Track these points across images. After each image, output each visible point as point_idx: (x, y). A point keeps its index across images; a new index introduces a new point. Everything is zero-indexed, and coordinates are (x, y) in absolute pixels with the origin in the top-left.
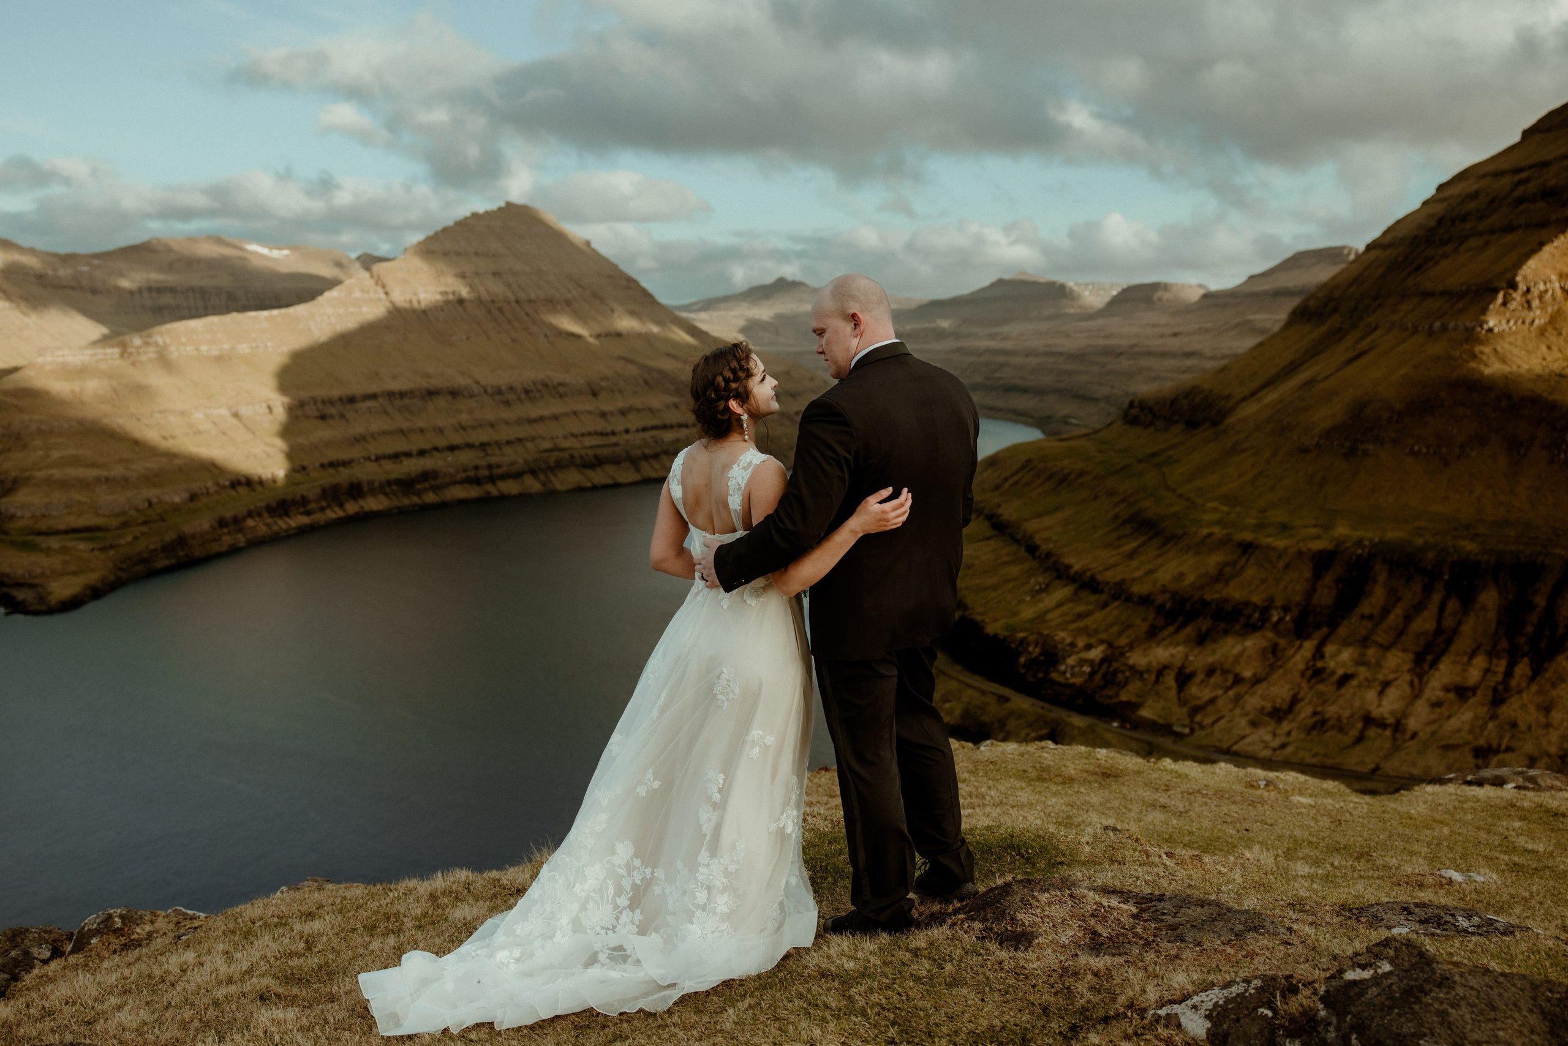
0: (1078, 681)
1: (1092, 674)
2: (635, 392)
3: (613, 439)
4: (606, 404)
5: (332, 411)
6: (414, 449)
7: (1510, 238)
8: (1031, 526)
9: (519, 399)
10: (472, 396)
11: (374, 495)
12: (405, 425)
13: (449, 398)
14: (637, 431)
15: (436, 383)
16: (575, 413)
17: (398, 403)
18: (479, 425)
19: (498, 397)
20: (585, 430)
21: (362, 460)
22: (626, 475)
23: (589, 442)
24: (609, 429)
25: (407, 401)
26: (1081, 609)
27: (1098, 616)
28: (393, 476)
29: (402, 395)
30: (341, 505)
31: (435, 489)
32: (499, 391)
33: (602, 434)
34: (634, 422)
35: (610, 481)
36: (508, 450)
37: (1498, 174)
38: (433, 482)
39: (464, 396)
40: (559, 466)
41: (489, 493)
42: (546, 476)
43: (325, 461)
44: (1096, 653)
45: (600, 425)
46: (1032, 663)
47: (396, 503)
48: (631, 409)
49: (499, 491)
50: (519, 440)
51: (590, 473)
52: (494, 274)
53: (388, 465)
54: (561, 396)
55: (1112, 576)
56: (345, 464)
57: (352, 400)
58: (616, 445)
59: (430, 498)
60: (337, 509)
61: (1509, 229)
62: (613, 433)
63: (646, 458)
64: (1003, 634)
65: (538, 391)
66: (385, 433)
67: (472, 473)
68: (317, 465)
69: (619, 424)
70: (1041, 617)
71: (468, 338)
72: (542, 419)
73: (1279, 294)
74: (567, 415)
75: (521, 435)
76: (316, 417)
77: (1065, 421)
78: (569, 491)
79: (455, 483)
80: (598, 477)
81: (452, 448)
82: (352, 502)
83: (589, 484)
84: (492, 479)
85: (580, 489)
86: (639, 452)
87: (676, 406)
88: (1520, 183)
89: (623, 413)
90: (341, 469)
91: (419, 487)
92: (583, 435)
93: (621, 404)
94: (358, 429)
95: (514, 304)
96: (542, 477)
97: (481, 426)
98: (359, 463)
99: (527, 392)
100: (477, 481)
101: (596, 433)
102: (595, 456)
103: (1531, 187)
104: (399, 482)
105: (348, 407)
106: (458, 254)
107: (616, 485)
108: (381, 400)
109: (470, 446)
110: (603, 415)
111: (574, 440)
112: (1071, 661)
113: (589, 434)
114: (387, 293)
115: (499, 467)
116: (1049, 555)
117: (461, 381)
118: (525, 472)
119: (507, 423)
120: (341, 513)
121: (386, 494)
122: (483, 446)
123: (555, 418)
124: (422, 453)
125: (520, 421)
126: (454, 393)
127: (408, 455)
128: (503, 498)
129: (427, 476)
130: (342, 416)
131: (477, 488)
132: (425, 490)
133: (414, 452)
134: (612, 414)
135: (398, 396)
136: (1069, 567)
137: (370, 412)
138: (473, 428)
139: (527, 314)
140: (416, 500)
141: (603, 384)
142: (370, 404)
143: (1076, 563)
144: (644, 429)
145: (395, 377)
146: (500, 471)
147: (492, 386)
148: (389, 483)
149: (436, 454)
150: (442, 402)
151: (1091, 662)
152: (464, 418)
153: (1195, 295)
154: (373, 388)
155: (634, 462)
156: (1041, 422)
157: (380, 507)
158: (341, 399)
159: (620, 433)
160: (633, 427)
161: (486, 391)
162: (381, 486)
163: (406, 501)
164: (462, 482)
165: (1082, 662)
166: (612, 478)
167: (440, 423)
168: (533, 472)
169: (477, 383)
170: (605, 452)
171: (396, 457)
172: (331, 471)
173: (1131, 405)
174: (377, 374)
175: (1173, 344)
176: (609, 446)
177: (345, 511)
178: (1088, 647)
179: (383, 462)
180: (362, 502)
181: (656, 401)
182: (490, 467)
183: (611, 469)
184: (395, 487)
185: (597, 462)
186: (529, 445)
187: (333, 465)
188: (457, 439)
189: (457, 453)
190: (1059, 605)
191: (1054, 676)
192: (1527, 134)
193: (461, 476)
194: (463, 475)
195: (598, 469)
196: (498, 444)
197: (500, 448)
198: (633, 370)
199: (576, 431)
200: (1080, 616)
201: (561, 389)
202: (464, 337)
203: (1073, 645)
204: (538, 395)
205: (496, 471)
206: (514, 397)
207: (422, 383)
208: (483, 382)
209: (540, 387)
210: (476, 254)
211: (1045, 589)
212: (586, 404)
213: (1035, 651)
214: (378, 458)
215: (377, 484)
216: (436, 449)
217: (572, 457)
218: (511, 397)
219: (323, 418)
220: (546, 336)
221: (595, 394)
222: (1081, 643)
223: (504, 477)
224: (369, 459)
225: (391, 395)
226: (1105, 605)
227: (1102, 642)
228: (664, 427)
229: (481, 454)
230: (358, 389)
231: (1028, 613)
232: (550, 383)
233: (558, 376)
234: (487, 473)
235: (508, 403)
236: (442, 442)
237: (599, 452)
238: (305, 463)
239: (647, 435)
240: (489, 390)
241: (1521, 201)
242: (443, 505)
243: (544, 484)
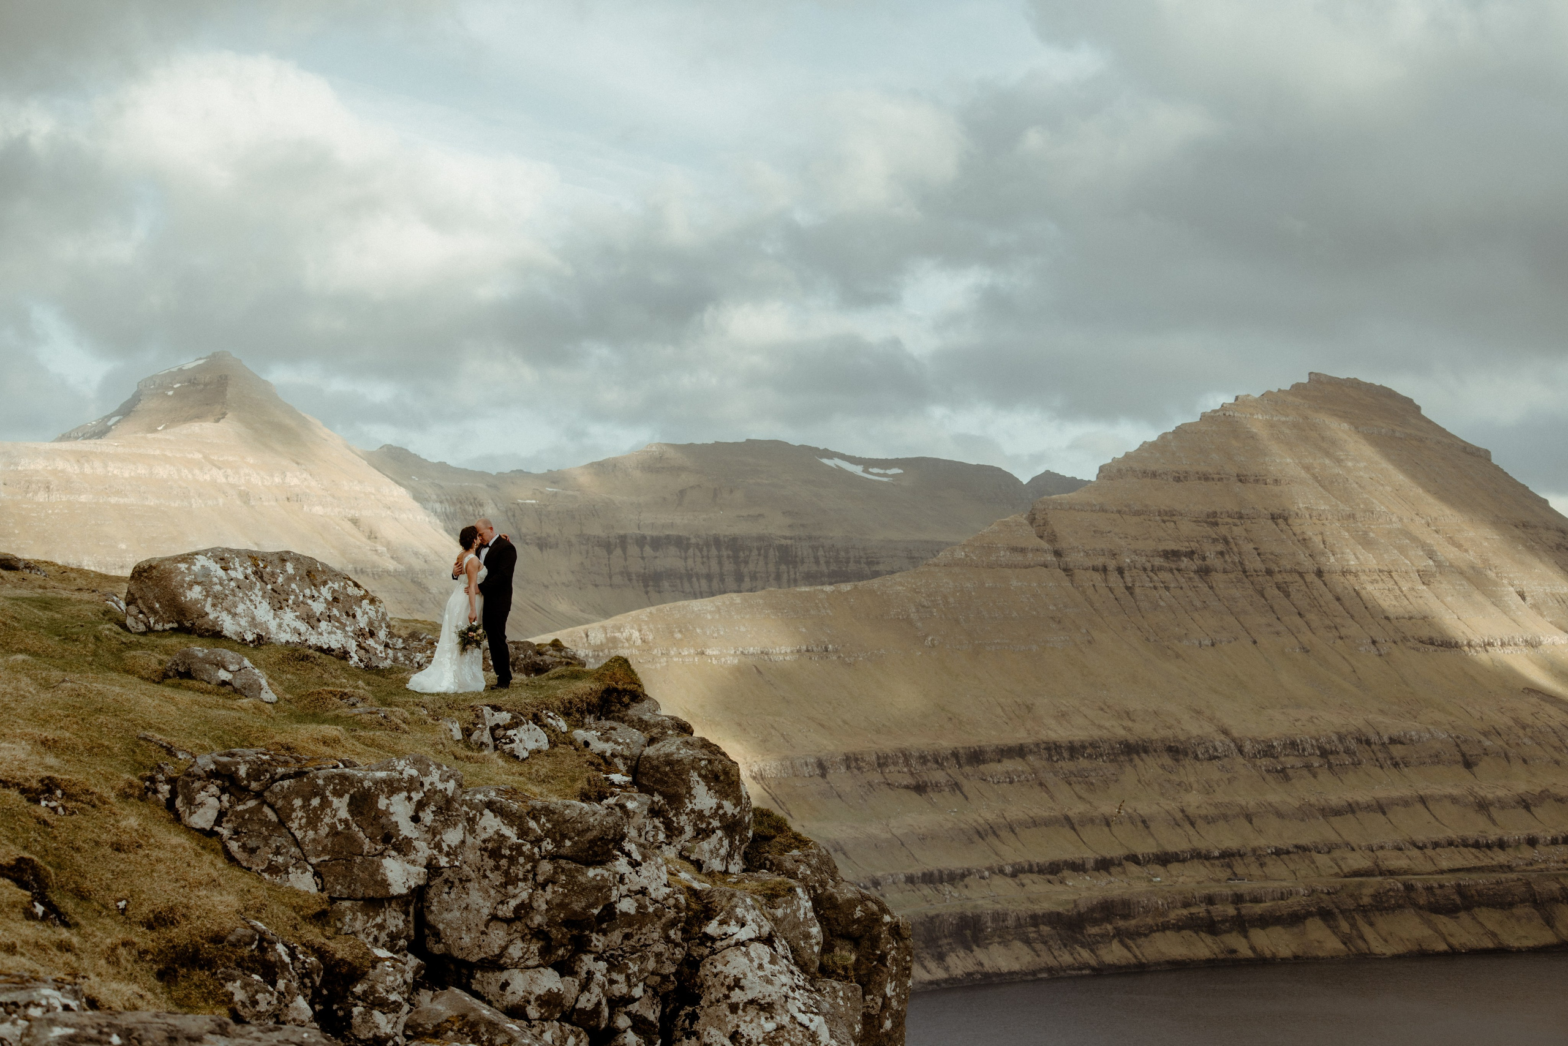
2: (1557, 762)
3: (1501, 857)
5: (939, 776)
6: (1089, 856)
9: (1308, 767)
10: (1212, 758)
11: (1005, 943)
12: (1076, 809)
13: (1167, 760)
14: (1554, 842)
15: (1143, 730)
16: (1423, 800)
17: (1067, 765)
18: (1221, 817)
19: (1264, 762)
20: (1439, 836)
21: (987, 874)
23: (1446, 859)
24: (1493, 836)
25: (1083, 763)
28: (1044, 907)
29: (1074, 750)
30: (940, 958)
31: (1122, 935)
32: (1268, 750)
33: (1477, 845)
35: (1489, 944)
36: (1276, 868)
38: (1121, 923)
39: (1196, 757)
40: (1382, 905)
41: (1234, 951)
42: (1353, 925)
43: (917, 870)
45: (1476, 827)
47: (1046, 959)
48: (1544, 796)
49: (1253, 948)
50: (1303, 849)
51: (1444, 922)
52: (1273, 518)
53: (1037, 886)
54: (1396, 765)
56: (954, 878)
57: (976, 757)
58: (1510, 868)
59: (1114, 953)
60: (932, 965)
62: (1502, 845)
65: (1348, 751)
66: (1035, 823)
67: (1200, 910)
68: (902, 877)
69: (1516, 827)
71: (1213, 645)
72: (1352, 808)
74: (1406, 803)
75: (1304, 841)
76: (907, 787)
78: (1397, 957)
79: (1165, 927)
81: (1165, 859)
82: (962, 954)
83: (1442, 947)
84: (1241, 924)
85: (1422, 955)
86: (1555, 887)
89: (1525, 804)
90: (947, 888)
91: (1094, 930)
92: (1436, 845)
93: (1521, 787)
94: (985, 813)
95: (1311, 578)
96: (1345, 926)
97: (1225, 817)
98: (983, 878)
99: (1324, 753)
100: (1211, 927)
101: (1465, 844)
102: (1459, 889)
104: (1054, 919)
105: (968, 769)
106: (1206, 478)
107: (1501, 952)
108: (1031, 758)
109: (1200, 856)
110: (1483, 806)
111: (1416, 852)
113: (1451, 843)
114: (1058, 554)
115: (1256, 900)
117: (1193, 728)
118: (1309, 914)
119: (1280, 815)
120: (940, 974)
121: (1028, 942)
122: (1227, 856)
123: (1381, 808)
124: (1104, 865)
125: (1306, 812)
126: (1176, 751)
127: (1077, 867)
128: (1262, 962)
129: (1108, 910)
130: (956, 787)
131: (1209, 939)
132: (1105, 938)
133: (1090, 864)
134: (1502, 804)
135: (1066, 754)
137: (1011, 782)
138: (1210, 820)
139: (1338, 599)
140: (1085, 955)
141: (1487, 743)
142: (1009, 765)
145: (1062, 716)
146: (1258, 909)
147: (1254, 740)
148: (1035, 920)
149: (1132, 868)
150: (1151, 767)
152: (1193, 800)
154: (1019, 736)
157: (1016, 967)
158: (955, 755)
159: (1518, 844)
160: (1545, 833)
161: (1240, 750)
162: (1019, 924)
163: (1066, 958)
164: (1179, 927)
166: (1494, 935)
167: (1144, 808)
168: (1326, 915)
169: (1225, 732)
170: (1482, 880)
171: (1053, 870)
172: (927, 890)
174: (1029, 708)
176: (1492, 869)
177: (947, 969)
179: (1026, 879)
180: (979, 953)
182: (1238, 899)
183: (1490, 918)
184: (1045, 929)
186: (1322, 860)
187: (929, 878)
188: (1176, 841)
189: (1174, 868)
193: (1177, 914)
194: (1185, 912)
195: (1463, 915)
196: (1258, 856)
197: (1262, 865)
199: (1420, 838)
201: (1397, 751)
202: (1208, 642)
204: (1348, 760)
205: (1248, 909)
206: (1298, 763)
207: (1116, 730)
208: (1235, 733)
209: (1353, 745)
210: (1241, 479)
214: (1017, 872)
215: (1010, 922)
216: (1134, 859)
217: (1409, 888)
218: (1290, 761)
219: (920, 789)
220: (1374, 642)
221: (1468, 764)
223: (1265, 921)
224: (1001, 871)
225: (1053, 750)
229: (1222, 874)
230: (989, 737)
232: (1374, 738)
233: (1392, 725)
234: (1231, 911)
235: (1283, 774)
236: (1145, 847)
237: (1466, 879)
238: (879, 874)
240: (1248, 747)
242: (1139, 970)
243: (1346, 940)
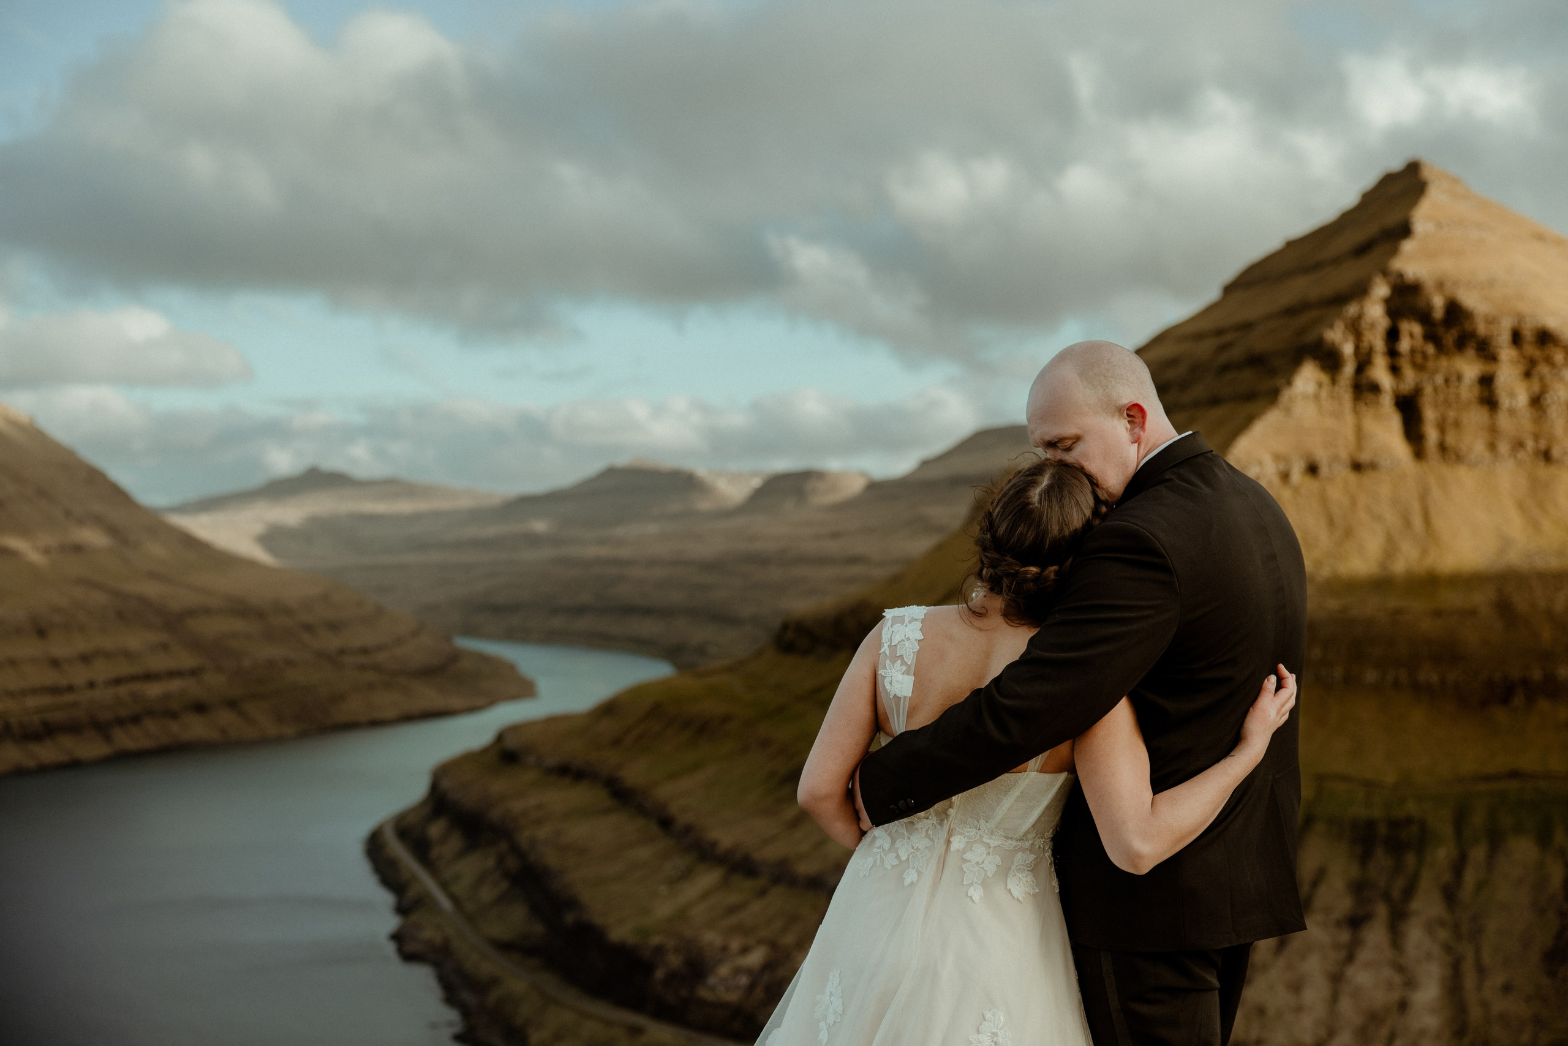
0: (733, 997)
1: (751, 987)
4: (59, 648)
7: (1218, 412)
8: (665, 792)
22: (91, 748)
26: (733, 898)
27: (756, 907)
34: (102, 671)
37: (1199, 336)
44: (755, 958)
46: (673, 977)
55: (770, 853)
61: (1215, 401)
63: (121, 722)
64: (631, 939)
70: (681, 915)
73: (957, 482)
77: (701, 650)
80: (47, 752)
87: (165, 647)
88: (1224, 347)
103: (1236, 353)
112: (724, 970)
116: (688, 829)
136: (714, 844)
143: (725, 837)
144: (118, 681)
151: (748, 971)
153: (856, 486)
155: (102, 728)
156: (672, 653)
165: (738, 971)
173: (785, 627)
175: (833, 547)
178: (745, 950)
181: (134, 640)
185: (47, 731)
190: (705, 895)
191: (703, 993)
192: (1230, 289)
198: (99, 598)
200: (732, 910)
203: (725, 949)
211: (686, 875)
212: (28, 648)
213: (675, 961)
222: (735, 944)
226: (762, 893)
227: (760, 942)
228: (149, 677)
231: (664, 909)
239: (123, 690)
241: (1226, 368)
